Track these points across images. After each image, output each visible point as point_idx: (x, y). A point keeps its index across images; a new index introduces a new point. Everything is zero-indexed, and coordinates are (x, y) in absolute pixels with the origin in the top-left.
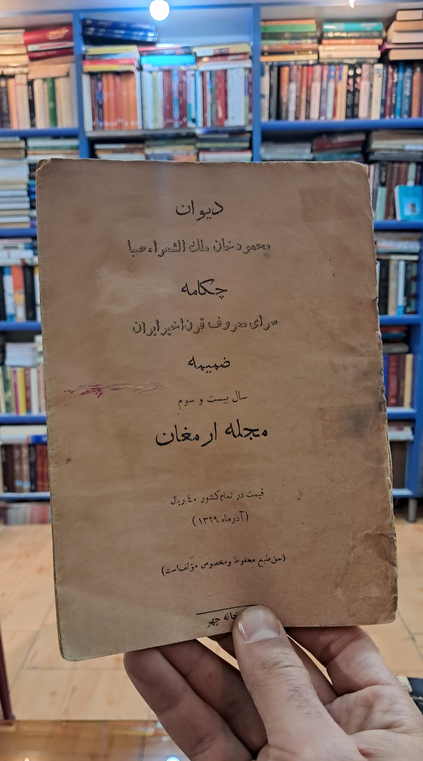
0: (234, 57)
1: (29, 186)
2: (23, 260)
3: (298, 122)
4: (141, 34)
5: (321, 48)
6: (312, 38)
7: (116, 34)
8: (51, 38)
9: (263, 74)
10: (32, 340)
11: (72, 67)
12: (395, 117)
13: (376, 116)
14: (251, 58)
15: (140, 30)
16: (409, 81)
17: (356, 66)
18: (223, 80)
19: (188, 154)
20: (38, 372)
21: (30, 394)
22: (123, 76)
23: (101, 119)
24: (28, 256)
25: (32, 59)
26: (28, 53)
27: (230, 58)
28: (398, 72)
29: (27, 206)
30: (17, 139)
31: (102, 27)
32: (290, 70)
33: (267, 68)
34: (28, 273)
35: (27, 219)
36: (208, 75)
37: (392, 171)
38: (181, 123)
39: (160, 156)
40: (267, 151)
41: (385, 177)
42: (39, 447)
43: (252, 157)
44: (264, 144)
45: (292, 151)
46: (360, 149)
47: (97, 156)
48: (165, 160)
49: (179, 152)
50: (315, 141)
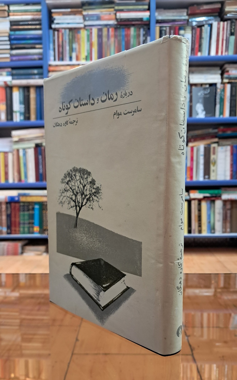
1: (9, 34)
2: (5, 82)
10: (9, 136)
19: (110, 14)
20: (13, 155)
21: (8, 169)
29: (8, 47)
30: (3, 5)
34: (8, 90)
35: (8, 56)
39: (92, 16)
40: (159, 14)
41: (234, 29)
42: (13, 204)
43: (150, 16)
44: (158, 10)
45: (175, 14)
46: (217, 14)
47: (52, 17)
48: (95, 18)
49: (104, 13)
50: (190, 8)
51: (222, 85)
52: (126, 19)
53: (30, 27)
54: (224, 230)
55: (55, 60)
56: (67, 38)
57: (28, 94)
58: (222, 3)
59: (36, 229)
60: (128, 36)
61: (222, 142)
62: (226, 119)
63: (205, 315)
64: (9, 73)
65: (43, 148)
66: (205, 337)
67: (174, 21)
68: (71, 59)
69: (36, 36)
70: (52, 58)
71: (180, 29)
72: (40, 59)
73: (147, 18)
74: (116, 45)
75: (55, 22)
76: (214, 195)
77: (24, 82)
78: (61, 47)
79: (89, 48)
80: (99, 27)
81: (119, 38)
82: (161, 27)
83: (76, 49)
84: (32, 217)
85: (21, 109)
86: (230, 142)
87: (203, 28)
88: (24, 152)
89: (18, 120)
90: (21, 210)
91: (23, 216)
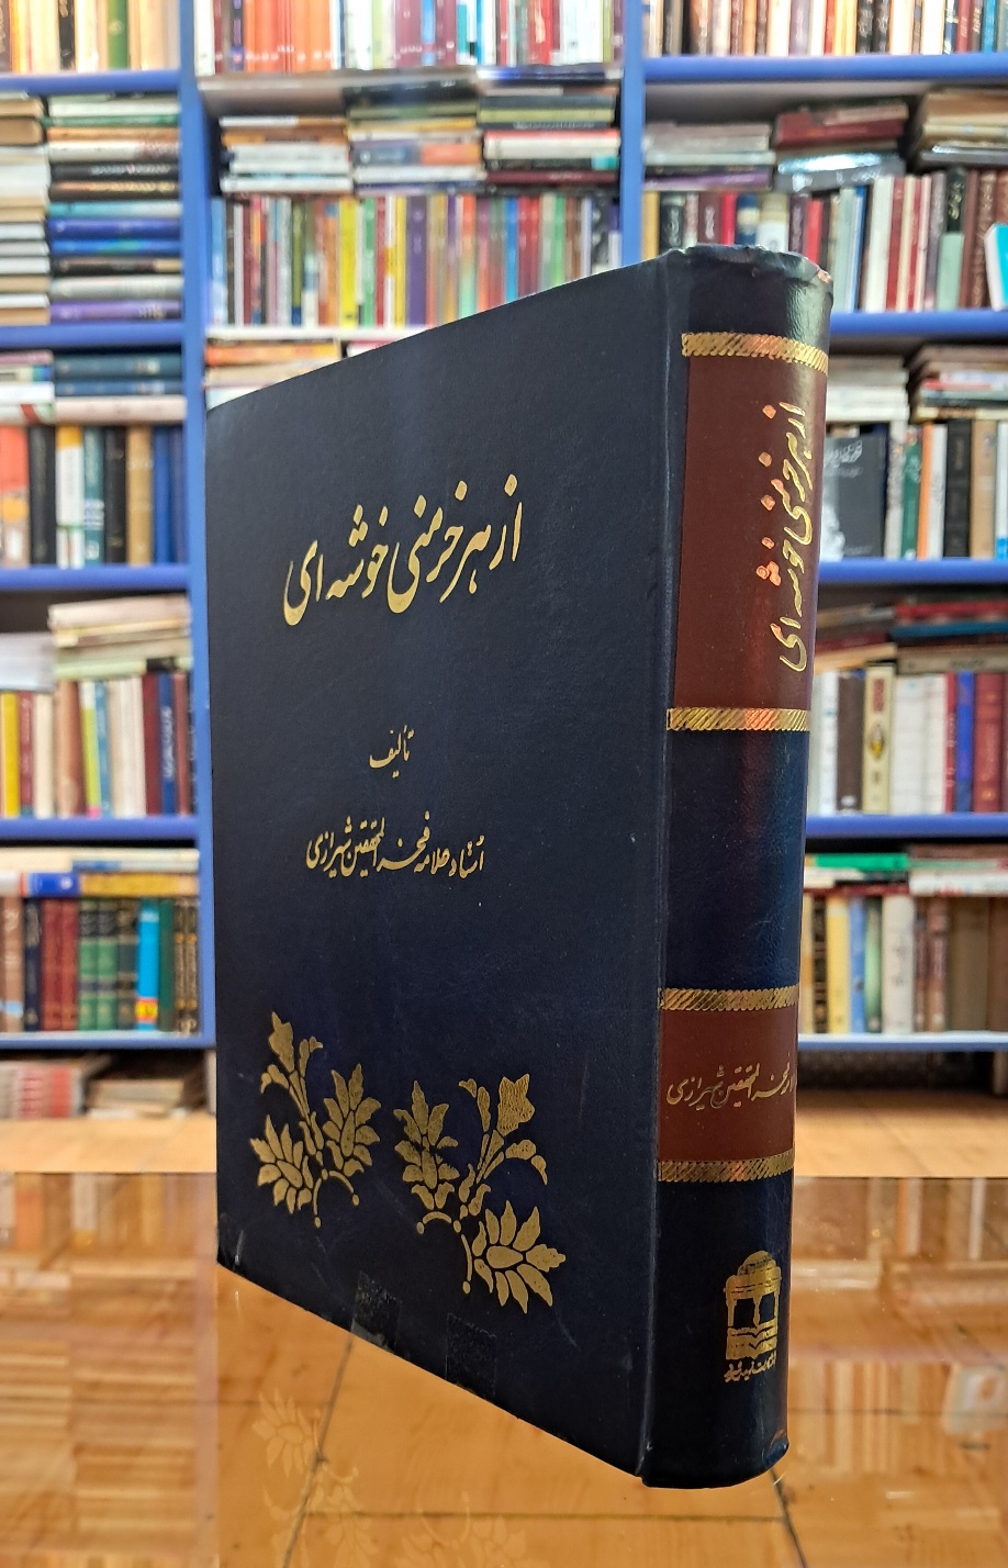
1: (47, 216)
2: (27, 408)
3: (736, 58)
10: (40, 624)
12: (981, 54)
13: (932, 45)
19: (459, 141)
20: (55, 704)
21: (31, 763)
23: (239, 46)
24: (40, 395)
29: (43, 266)
30: (23, 96)
34: (39, 441)
35: (41, 301)
37: (979, 194)
38: (441, 53)
39: (386, 146)
40: (657, 145)
41: (960, 206)
42: (50, 906)
43: (620, 151)
44: (651, 126)
45: (722, 143)
46: (892, 145)
47: (225, 149)
48: (399, 156)
49: (435, 135)
50: (781, 120)
51: (913, 430)
52: (522, 160)
53: (132, 187)
54: (920, 1018)
55: (231, 319)
56: (283, 232)
57: (121, 456)
58: (913, 103)
59: (146, 1009)
60: (530, 228)
61: (910, 659)
62: (929, 569)
63: (843, 1370)
64: (41, 371)
65: (179, 677)
66: (843, 1464)
67: (717, 171)
68: (296, 315)
69: (157, 225)
70: (220, 312)
71: (742, 202)
72: (172, 316)
73: (610, 160)
74: (483, 263)
75: (236, 167)
76: (880, 877)
77: (104, 407)
78: (257, 266)
79: (370, 276)
80: (416, 192)
81: (494, 236)
82: (663, 195)
83: (318, 275)
84: (127, 959)
85: (89, 516)
86: (941, 660)
87: (835, 200)
88: (100, 693)
89: (78, 562)
90: (85, 930)
91: (95, 957)
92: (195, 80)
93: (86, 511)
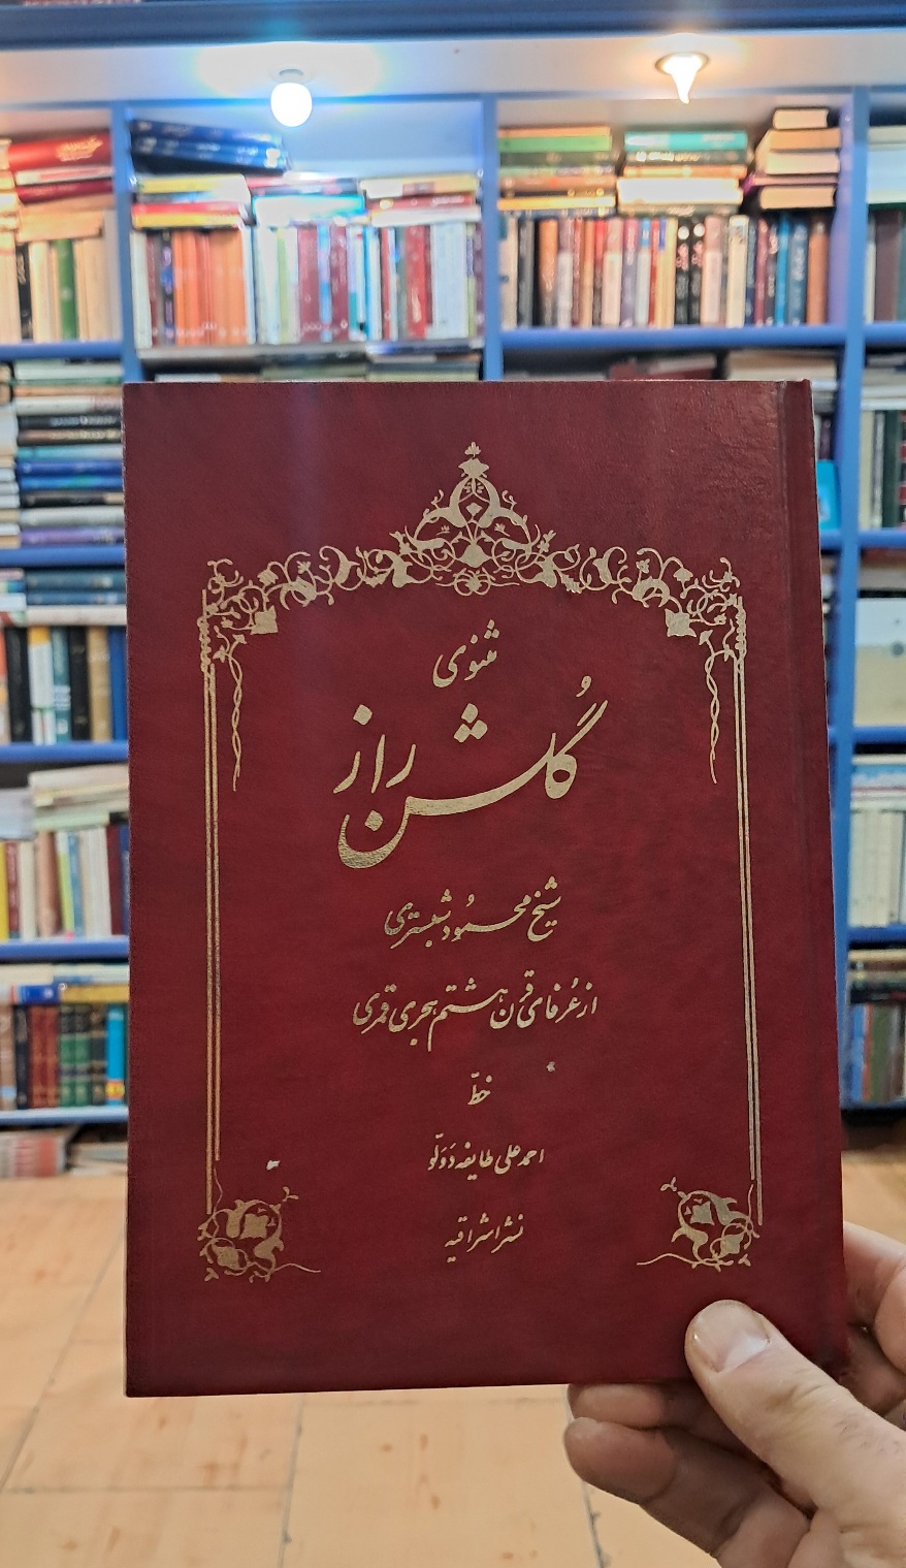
0: (444, 201)
1: (16, 460)
2: (4, 615)
3: (576, 331)
4: (253, 152)
5: (621, 183)
6: (603, 164)
7: (201, 151)
8: (65, 159)
9: (503, 235)
10: (23, 783)
11: (110, 219)
12: (775, 322)
13: (735, 320)
14: (478, 202)
15: (250, 144)
16: (800, 252)
17: (694, 221)
18: (422, 246)
20: (35, 849)
21: (17, 897)
22: (216, 237)
23: (171, 323)
24: (16, 606)
25: (26, 201)
26: (18, 187)
27: (436, 201)
28: (778, 232)
29: (15, 501)
31: (171, 136)
32: (560, 228)
33: (512, 223)
34: (15, 641)
35: (14, 530)
36: (390, 237)
38: (336, 331)
42: (36, 1011)
50: (613, 368)
53: (84, 435)
57: (82, 651)
58: (722, 357)
59: (115, 1089)
69: (106, 466)
72: (119, 541)
77: (67, 614)
84: (98, 1049)
85: (58, 700)
88: (73, 842)
89: (51, 740)
90: (64, 1028)
91: (71, 1048)
92: (135, 351)
93: (56, 695)
